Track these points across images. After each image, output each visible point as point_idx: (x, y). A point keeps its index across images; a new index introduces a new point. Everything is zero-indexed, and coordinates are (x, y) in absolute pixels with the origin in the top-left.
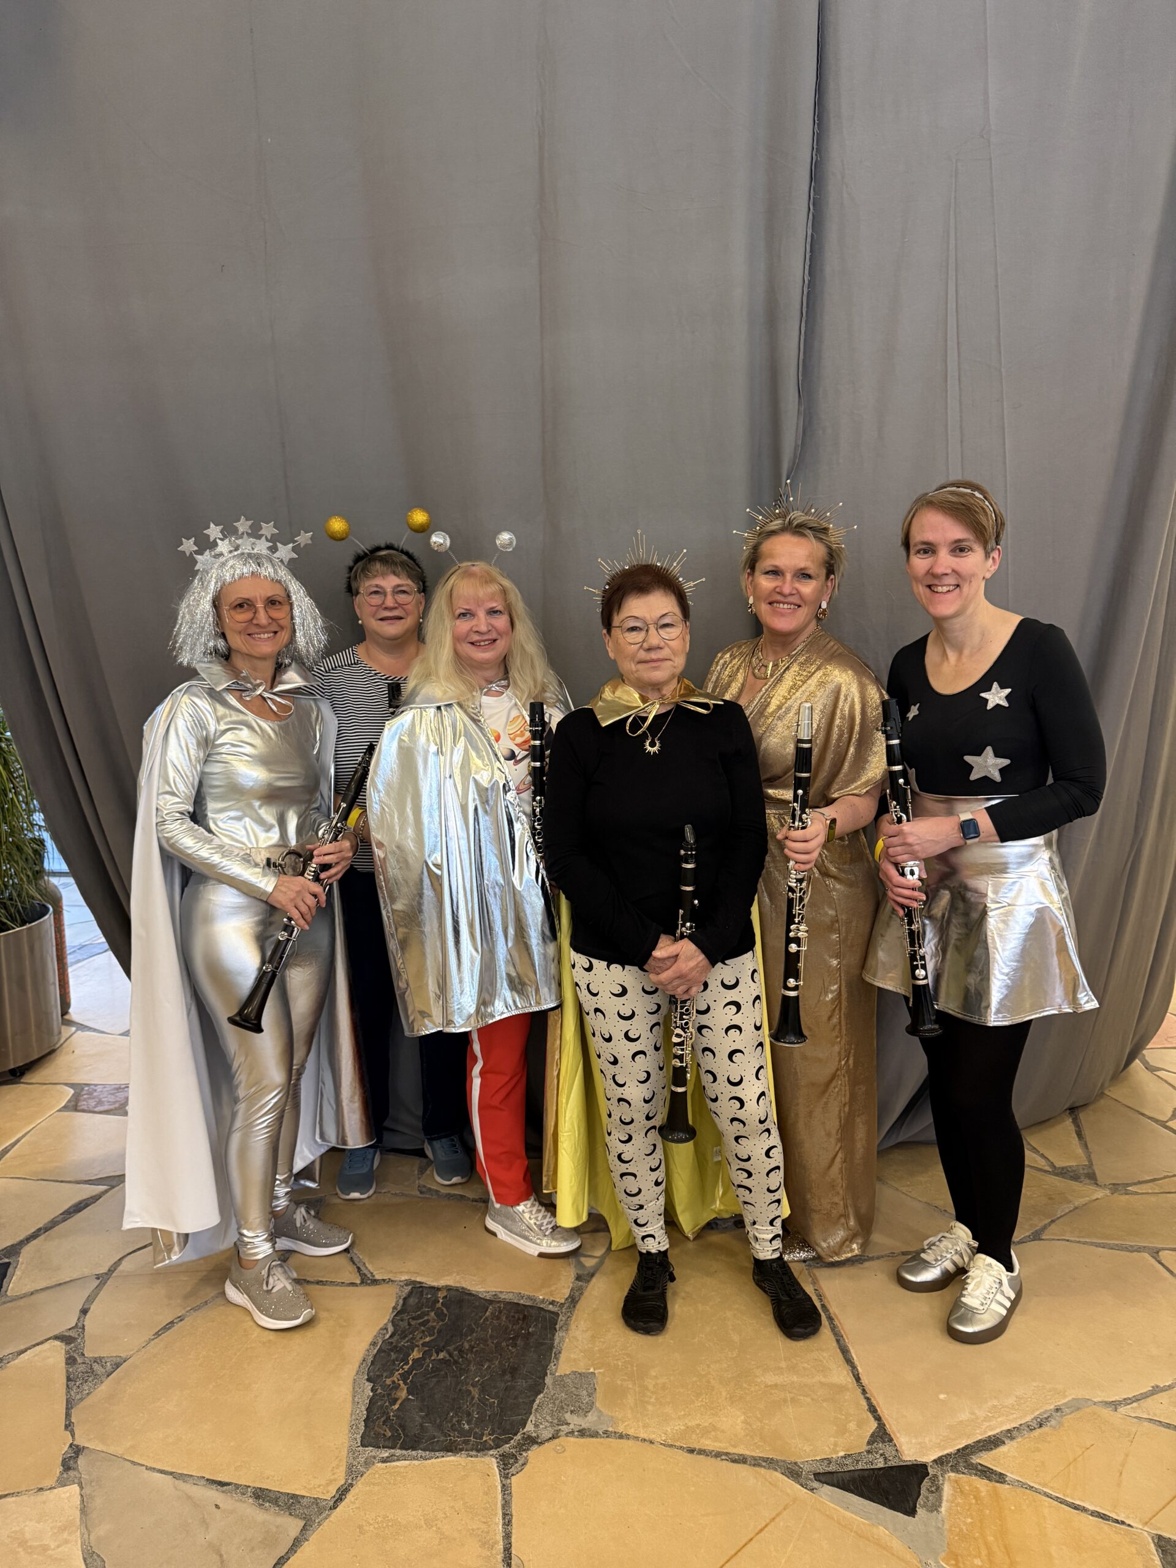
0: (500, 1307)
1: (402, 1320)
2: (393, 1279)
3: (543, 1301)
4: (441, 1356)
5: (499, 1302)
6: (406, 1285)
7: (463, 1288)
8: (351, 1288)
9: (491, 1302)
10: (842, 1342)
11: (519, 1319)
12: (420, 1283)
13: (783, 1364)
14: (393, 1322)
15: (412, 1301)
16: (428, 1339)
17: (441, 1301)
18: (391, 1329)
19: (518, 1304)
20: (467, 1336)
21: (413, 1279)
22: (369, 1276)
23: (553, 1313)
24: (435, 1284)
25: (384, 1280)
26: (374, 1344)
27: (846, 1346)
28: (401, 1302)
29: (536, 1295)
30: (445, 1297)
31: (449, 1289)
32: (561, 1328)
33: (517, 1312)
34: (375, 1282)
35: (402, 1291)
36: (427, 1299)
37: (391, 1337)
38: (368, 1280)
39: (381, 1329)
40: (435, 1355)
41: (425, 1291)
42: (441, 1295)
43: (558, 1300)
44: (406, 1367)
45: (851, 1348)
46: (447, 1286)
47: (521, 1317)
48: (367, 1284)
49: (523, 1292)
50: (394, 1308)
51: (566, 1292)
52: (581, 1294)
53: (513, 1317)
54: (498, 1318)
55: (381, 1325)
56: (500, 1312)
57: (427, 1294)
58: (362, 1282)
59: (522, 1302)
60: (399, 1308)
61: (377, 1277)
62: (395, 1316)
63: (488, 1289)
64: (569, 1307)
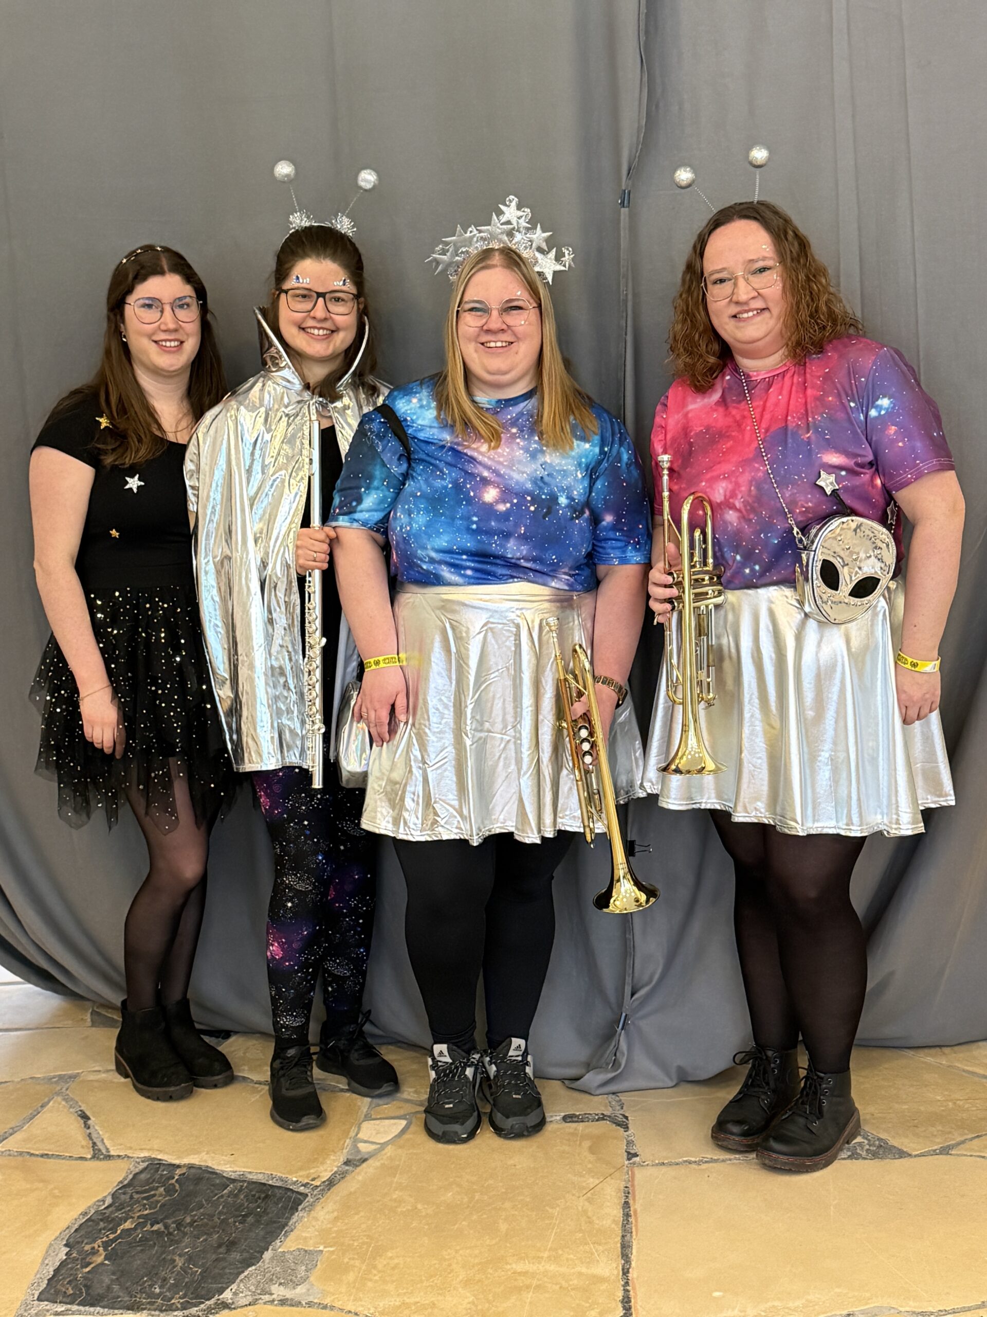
0: (242, 1186)
1: (124, 1194)
2: (130, 1155)
3: (295, 1183)
4: (155, 1228)
5: (244, 1181)
6: (143, 1162)
7: (207, 1167)
8: (79, 1162)
9: (234, 1181)
11: (259, 1198)
12: (160, 1160)
14: (114, 1195)
15: (143, 1176)
16: (146, 1212)
17: (176, 1177)
18: (109, 1201)
19: (264, 1184)
20: (192, 1210)
21: (153, 1156)
22: (104, 1151)
23: (301, 1194)
24: (177, 1162)
25: (119, 1156)
26: (85, 1214)
28: (131, 1177)
29: (290, 1177)
30: (183, 1174)
31: (191, 1167)
33: (260, 1191)
34: (109, 1157)
35: (136, 1167)
36: (162, 1175)
37: (106, 1208)
38: (99, 1154)
39: (98, 1201)
40: (149, 1226)
41: (162, 1168)
42: (179, 1172)
43: (312, 1183)
44: (112, 1236)
46: (189, 1164)
47: (263, 1195)
48: (99, 1159)
49: (274, 1173)
50: (121, 1182)
51: (327, 1176)
52: (344, 1177)
53: (254, 1196)
54: (236, 1196)
55: (100, 1197)
56: (241, 1191)
57: (163, 1171)
58: (94, 1157)
59: (270, 1182)
60: (126, 1182)
61: (112, 1153)
62: (119, 1189)
63: (236, 1169)
64: (323, 1190)
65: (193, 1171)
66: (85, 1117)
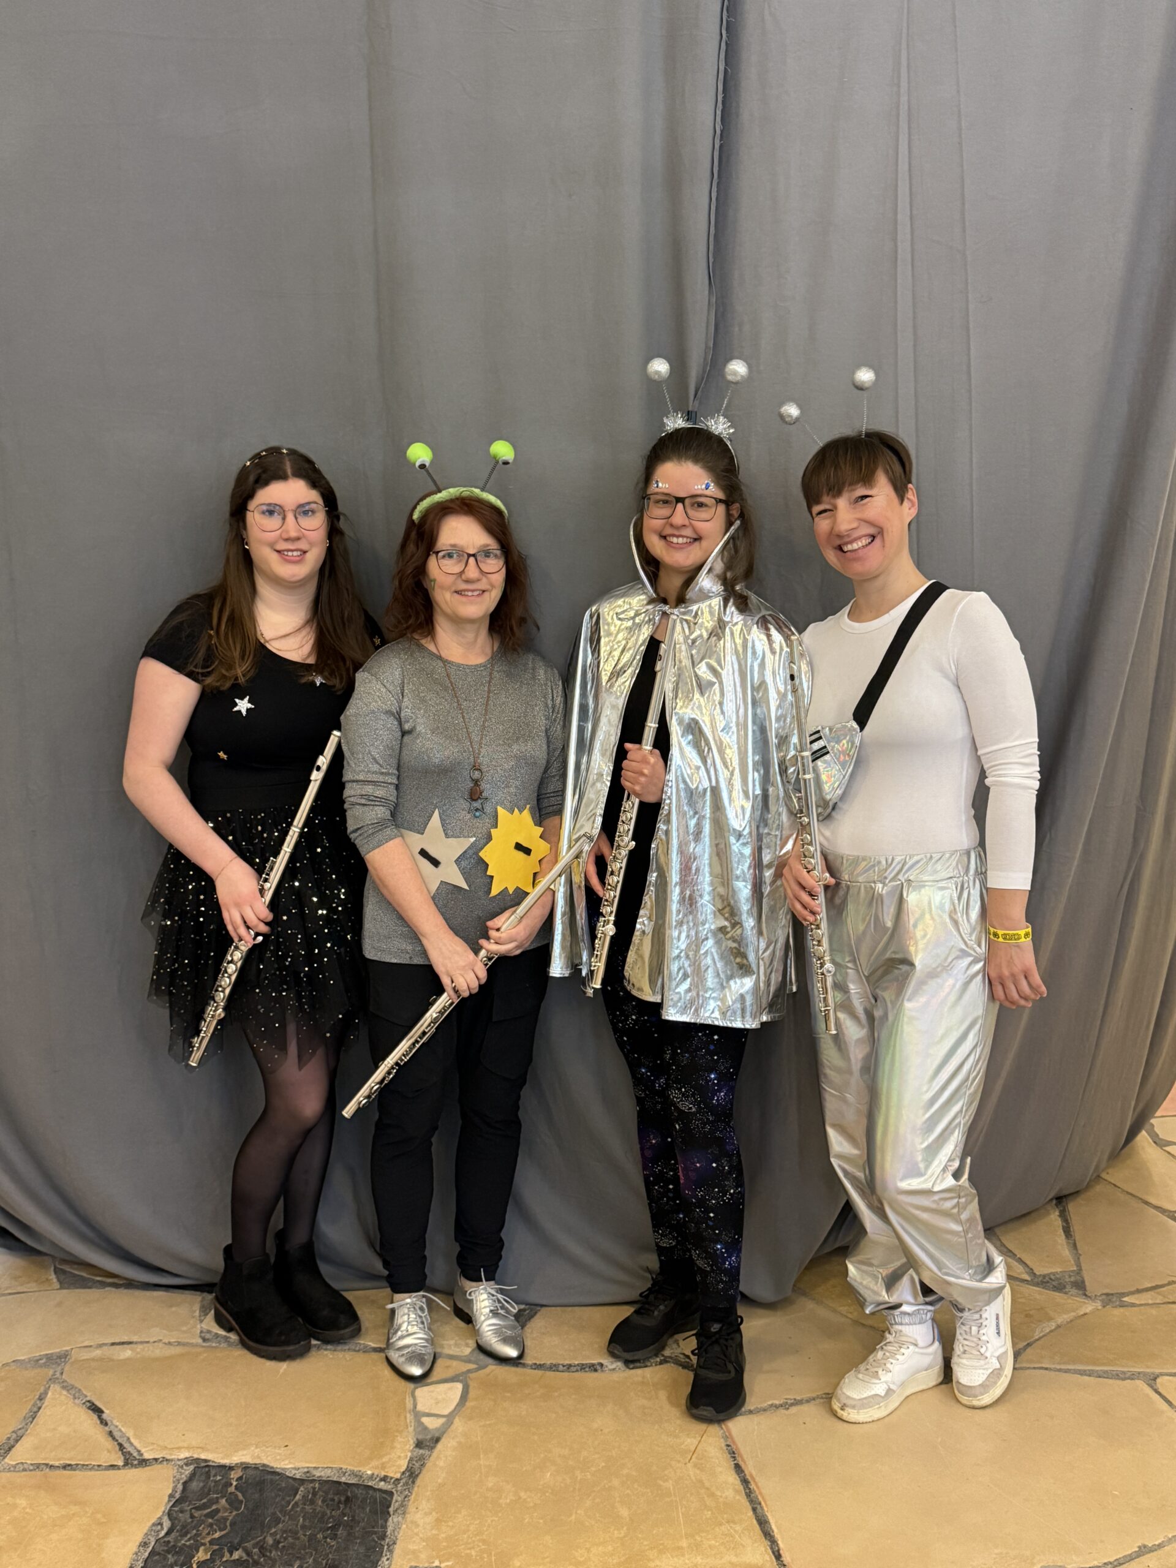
0: (314, 1488)
1: (182, 1511)
2: (168, 1457)
3: (371, 1477)
4: (236, 1555)
5: (313, 1481)
6: (187, 1465)
7: (264, 1465)
8: (111, 1472)
9: (302, 1481)
10: (759, 1510)
11: (340, 1502)
12: (206, 1461)
13: (684, 1543)
14: (170, 1515)
15: (195, 1485)
16: (217, 1535)
17: (235, 1483)
18: (167, 1524)
19: (339, 1483)
20: (270, 1528)
21: (196, 1456)
22: (135, 1454)
23: (385, 1492)
24: (226, 1461)
25: (156, 1460)
26: (144, 1544)
27: (764, 1516)
28: (180, 1487)
29: (363, 1469)
30: (240, 1478)
31: (245, 1467)
32: (395, 1511)
33: (338, 1493)
34: (144, 1462)
35: (181, 1474)
36: (216, 1482)
37: (167, 1534)
38: (132, 1460)
39: (154, 1525)
40: (227, 1555)
41: (213, 1472)
42: (234, 1475)
43: (391, 1475)
45: (770, 1517)
46: (242, 1463)
47: (343, 1499)
48: (133, 1466)
49: (344, 1467)
50: (171, 1496)
51: (403, 1464)
52: (423, 1465)
53: (333, 1500)
54: (312, 1502)
55: (154, 1520)
56: (314, 1494)
57: (215, 1475)
58: (126, 1464)
59: (343, 1480)
60: (177, 1496)
61: (147, 1456)
62: (173, 1506)
63: (298, 1465)
64: (406, 1484)
65: (250, 1472)
66: (97, 1411)
